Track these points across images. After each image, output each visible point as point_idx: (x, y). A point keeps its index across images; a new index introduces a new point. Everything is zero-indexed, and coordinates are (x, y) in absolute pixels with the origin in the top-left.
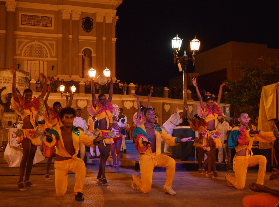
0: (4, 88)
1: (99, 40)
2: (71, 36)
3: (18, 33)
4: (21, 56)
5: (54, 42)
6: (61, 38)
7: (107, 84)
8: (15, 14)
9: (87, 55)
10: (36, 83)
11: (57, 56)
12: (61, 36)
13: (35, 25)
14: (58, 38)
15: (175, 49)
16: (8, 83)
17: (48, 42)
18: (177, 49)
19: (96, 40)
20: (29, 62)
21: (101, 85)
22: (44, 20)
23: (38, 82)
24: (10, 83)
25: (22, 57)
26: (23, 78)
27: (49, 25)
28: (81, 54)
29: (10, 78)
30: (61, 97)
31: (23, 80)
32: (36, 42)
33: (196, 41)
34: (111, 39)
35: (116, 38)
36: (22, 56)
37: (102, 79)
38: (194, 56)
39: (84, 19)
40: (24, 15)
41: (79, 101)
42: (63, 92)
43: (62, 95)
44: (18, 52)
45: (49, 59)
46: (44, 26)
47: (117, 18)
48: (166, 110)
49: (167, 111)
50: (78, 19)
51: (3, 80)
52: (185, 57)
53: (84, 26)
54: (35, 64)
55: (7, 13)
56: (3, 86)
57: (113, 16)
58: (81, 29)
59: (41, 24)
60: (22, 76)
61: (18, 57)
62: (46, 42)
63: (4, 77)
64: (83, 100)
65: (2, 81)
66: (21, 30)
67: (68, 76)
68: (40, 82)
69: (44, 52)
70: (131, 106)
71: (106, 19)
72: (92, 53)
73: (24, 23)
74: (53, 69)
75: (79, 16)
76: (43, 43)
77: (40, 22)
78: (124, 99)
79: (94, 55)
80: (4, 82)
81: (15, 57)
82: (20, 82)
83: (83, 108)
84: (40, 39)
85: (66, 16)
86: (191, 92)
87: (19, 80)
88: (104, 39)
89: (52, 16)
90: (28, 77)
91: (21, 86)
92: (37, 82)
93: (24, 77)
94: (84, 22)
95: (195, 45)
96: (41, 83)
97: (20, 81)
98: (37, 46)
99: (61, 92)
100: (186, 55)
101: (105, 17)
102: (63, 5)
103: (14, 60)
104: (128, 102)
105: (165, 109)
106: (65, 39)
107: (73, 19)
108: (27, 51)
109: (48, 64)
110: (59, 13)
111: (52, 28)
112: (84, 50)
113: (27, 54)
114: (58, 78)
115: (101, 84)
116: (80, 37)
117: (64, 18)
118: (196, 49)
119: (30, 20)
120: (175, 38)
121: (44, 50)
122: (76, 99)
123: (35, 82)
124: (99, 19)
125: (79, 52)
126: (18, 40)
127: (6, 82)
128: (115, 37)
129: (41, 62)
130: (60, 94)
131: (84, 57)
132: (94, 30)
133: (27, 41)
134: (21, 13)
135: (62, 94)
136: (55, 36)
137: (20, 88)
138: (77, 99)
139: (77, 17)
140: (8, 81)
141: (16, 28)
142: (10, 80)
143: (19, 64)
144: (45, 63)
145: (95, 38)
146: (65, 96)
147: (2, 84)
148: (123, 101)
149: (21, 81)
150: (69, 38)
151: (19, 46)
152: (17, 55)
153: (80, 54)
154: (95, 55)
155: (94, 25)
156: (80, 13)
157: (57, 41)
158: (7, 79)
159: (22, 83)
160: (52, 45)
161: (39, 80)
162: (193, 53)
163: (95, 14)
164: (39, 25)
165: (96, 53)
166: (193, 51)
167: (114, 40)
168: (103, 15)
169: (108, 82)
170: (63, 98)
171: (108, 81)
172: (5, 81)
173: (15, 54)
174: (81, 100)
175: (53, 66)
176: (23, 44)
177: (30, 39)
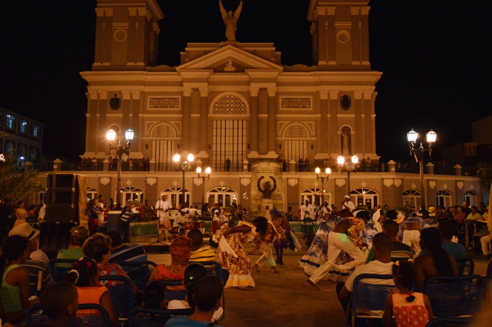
1: (358, 118)
2: (329, 116)
3: (279, 116)
4: (282, 137)
5: (313, 123)
6: (319, 118)
8: (275, 99)
9: (345, 133)
11: (316, 136)
12: (319, 116)
13: (294, 107)
14: (316, 118)
17: (307, 122)
19: (355, 118)
20: (290, 142)
22: (303, 102)
24: (267, 173)
25: (283, 138)
26: (278, 168)
27: (308, 106)
28: (340, 132)
29: (267, 169)
32: (296, 123)
34: (370, 116)
35: (375, 113)
36: (283, 137)
39: (342, 98)
40: (285, 99)
41: (337, 180)
44: (279, 134)
45: (309, 138)
46: (303, 107)
47: (376, 93)
48: (431, 188)
49: (433, 188)
50: (335, 98)
51: (262, 170)
53: (342, 104)
54: (295, 144)
55: (269, 98)
57: (372, 92)
58: (340, 108)
59: (300, 106)
61: (279, 138)
62: (305, 123)
64: (342, 178)
66: (281, 113)
67: (327, 154)
69: (304, 132)
70: (391, 184)
71: (364, 96)
72: (350, 131)
73: (285, 106)
74: (312, 148)
75: (337, 95)
76: (304, 124)
77: (299, 104)
78: (384, 176)
79: (352, 132)
80: (262, 172)
81: (276, 138)
83: (341, 186)
84: (298, 120)
85: (324, 97)
86: (461, 167)
87: (275, 170)
88: (363, 116)
89: (311, 97)
91: (276, 175)
94: (342, 101)
98: (297, 127)
101: (363, 94)
102: (321, 86)
103: (276, 142)
104: (388, 180)
105: (430, 185)
106: (324, 119)
107: (331, 98)
108: (287, 132)
109: (307, 144)
110: (316, 94)
111: (311, 109)
112: (342, 128)
113: (287, 135)
116: (339, 116)
117: (321, 98)
119: (291, 102)
121: (304, 130)
122: (334, 178)
124: (357, 97)
125: (337, 130)
126: (279, 122)
127: (264, 172)
128: (374, 113)
129: (301, 142)
131: (343, 134)
132: (352, 108)
133: (287, 123)
134: (281, 97)
135: (318, 176)
136: (314, 116)
138: (336, 177)
139: (334, 97)
141: (277, 111)
143: (280, 145)
144: (305, 142)
145: (353, 116)
146: (320, 178)
148: (383, 179)
150: (327, 118)
151: (280, 127)
152: (277, 136)
153: (338, 132)
154: (354, 132)
155: (353, 102)
156: (338, 92)
157: (316, 122)
158: (265, 169)
160: (311, 125)
163: (352, 92)
164: (298, 107)
165: (355, 130)
167: (374, 116)
168: (362, 92)
173: (276, 136)
174: (339, 178)
175: (312, 145)
176: (284, 126)
177: (290, 120)
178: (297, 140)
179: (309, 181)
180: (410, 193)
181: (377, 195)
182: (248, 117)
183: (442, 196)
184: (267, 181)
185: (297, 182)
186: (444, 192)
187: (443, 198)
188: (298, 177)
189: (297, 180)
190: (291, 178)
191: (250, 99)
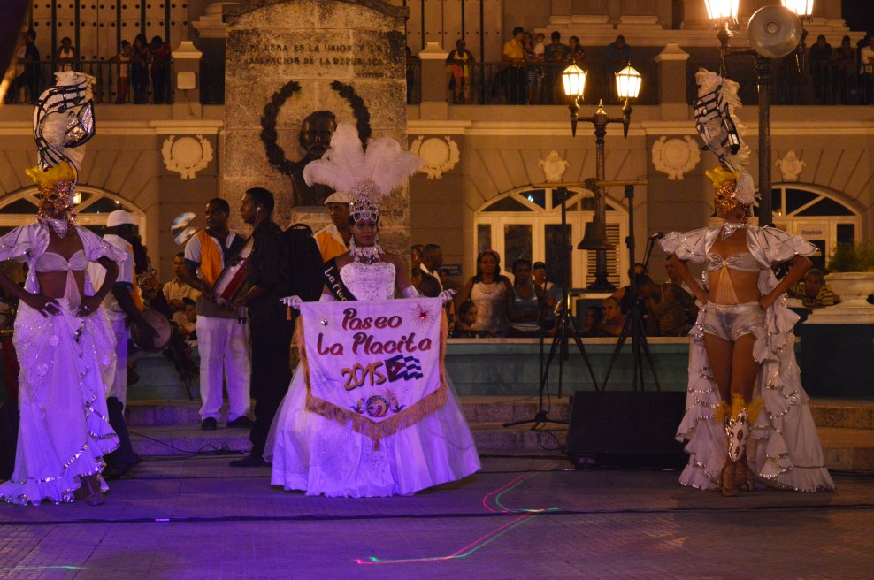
0: (292, 88)
7: (796, 51)
10: (450, 60)
16: (306, 61)
21: (767, 60)
23: (457, 57)
24: (317, 63)
26: (381, 35)
29: (318, 40)
30: (570, 125)
31: (379, 48)
37: (772, 30)
41: (657, 146)
42: (580, 102)
43: (573, 116)
51: (286, 49)
56: (287, 79)
60: (371, 26)
63: (287, 35)
64: (681, 137)
65: (282, 55)
68: (465, 57)
80: (288, 61)
82: (367, 55)
83: (680, 177)
87: (362, 48)
90: (402, 29)
91: (369, 75)
92: (452, 54)
93: (385, 29)
96: (471, 59)
97: (367, 49)
99: (568, 101)
114: (556, 35)
115: (768, 54)
122: (642, 133)
123: (445, 56)
127: (297, 60)
130: (566, 109)
135: (573, 110)
137: (362, 87)
138: (651, 132)
140: (307, 54)
142: (317, 49)
146: (588, 120)
147: (281, 68)
149: (372, 51)
158: (304, 43)
159: (375, 62)
169: (802, 43)
170: (578, 133)
171: (804, 35)
172: (293, 55)
174: (670, 137)
179: (520, 150)
181: (854, 220)
184: (317, 106)
185: (455, 159)
188: (460, 131)
189: (454, 145)
190: (427, 137)
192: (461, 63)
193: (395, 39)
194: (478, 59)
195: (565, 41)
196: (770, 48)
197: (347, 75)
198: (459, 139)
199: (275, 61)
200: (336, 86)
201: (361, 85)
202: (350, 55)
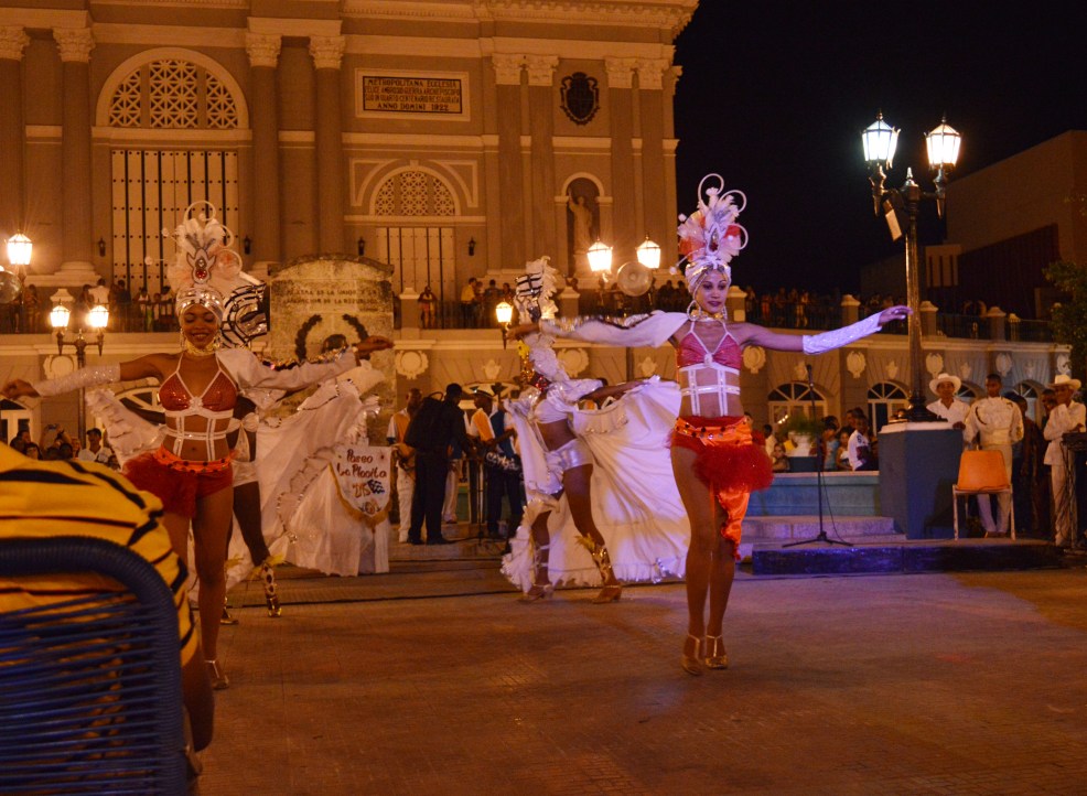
0: (316, 319)
1: (620, 150)
2: (526, 141)
3: (356, 138)
4: (366, 212)
5: (473, 164)
6: (492, 147)
7: (649, 291)
8: (340, 78)
9: (581, 200)
10: (420, 300)
11: (483, 210)
12: (493, 140)
13: (407, 109)
14: (485, 148)
15: (874, 162)
16: (325, 301)
17: (452, 163)
18: (883, 163)
19: (611, 150)
20: (394, 232)
21: (630, 297)
22: (435, 92)
23: (425, 297)
24: (332, 302)
25: (372, 217)
26: (375, 283)
27: (454, 107)
28: (562, 198)
29: (333, 287)
30: (502, 342)
31: (375, 292)
32: (414, 166)
33: (945, 134)
34: (661, 143)
35: (676, 137)
36: (369, 215)
37: (633, 277)
38: (942, 183)
39: (568, 82)
40: (373, 80)
43: (504, 335)
44: (357, 203)
45: (458, 218)
46: (437, 109)
47: (678, 70)
48: (852, 374)
49: (857, 375)
50: (547, 81)
51: (311, 293)
52: (910, 187)
53: (569, 105)
54: (414, 237)
55: (317, 74)
56: (312, 313)
57: (665, 64)
58: (560, 115)
59: (428, 106)
60: (369, 277)
61: (357, 218)
62: (445, 164)
63: (312, 284)
64: (576, 349)
65: (309, 297)
66: (363, 127)
68: (431, 297)
69: (443, 198)
71: (641, 76)
72: (597, 194)
73: (373, 104)
74: (471, 252)
75: (550, 73)
77: (422, 99)
79: (604, 199)
80: (313, 301)
81: (347, 218)
82: (366, 297)
84: (425, 155)
85: (507, 76)
86: (936, 309)
87: (363, 292)
88: (637, 143)
89: (464, 77)
90: (390, 279)
91: (368, 310)
92: (422, 295)
93: (378, 279)
94: (569, 92)
95: (944, 147)
96: (434, 299)
97: (366, 293)
98: (418, 180)
99: (500, 326)
100: (913, 183)
101: (635, 71)
102: (497, 39)
103: (347, 229)
105: (850, 368)
106: (508, 150)
107: (532, 82)
108: (385, 198)
109: (455, 236)
110: (482, 67)
111: (465, 118)
112: (570, 185)
113: (385, 207)
114: (493, 282)
115: (631, 293)
116: (557, 141)
117: (500, 80)
118: (947, 161)
119: (394, 93)
120: (875, 126)
121: (442, 189)
123: (417, 297)
124: (618, 79)
125: (555, 192)
126: (354, 162)
127: (319, 300)
128: (672, 134)
129: (434, 232)
130: (499, 331)
131: (572, 206)
132: (602, 116)
133: (383, 163)
134: (360, 74)
135: (504, 332)
136: (476, 141)
137: (364, 317)
139: (543, 77)
140: (325, 296)
141: (346, 122)
142: (332, 293)
143: (361, 241)
144: (447, 232)
145: (606, 143)
147: (308, 306)
149: (370, 294)
150: (521, 148)
151: (360, 180)
152: (352, 211)
153: (558, 199)
154: (610, 199)
155: (603, 98)
156: (554, 60)
157: (482, 160)
158: (324, 289)
159: (372, 301)
160: (465, 173)
161: (427, 291)
162: (936, 175)
163: (602, 63)
164: (421, 110)
165: (612, 192)
166: (938, 167)
167: (671, 144)
168: (631, 62)
169: (653, 287)
170: (508, 347)
171: (654, 281)
172: (316, 297)
173: (346, 207)
174: (568, 349)
175: (472, 242)
176: (372, 174)
177: (393, 155)
178: (419, 225)
179: (469, 360)
180: (790, 396)
182: (245, 142)
183: (882, 400)
184: (333, 331)
185: (425, 366)
186: (889, 388)
187: (885, 405)
188: (428, 347)
189: (424, 357)
190: (406, 351)
191: (251, 78)
192: (427, 302)
193: (385, 285)
194: (439, 299)
195: (499, 286)
196: (632, 290)
197: (353, 311)
198: (428, 353)
199: (304, 301)
200: (346, 317)
201: (362, 317)
202: (355, 297)
